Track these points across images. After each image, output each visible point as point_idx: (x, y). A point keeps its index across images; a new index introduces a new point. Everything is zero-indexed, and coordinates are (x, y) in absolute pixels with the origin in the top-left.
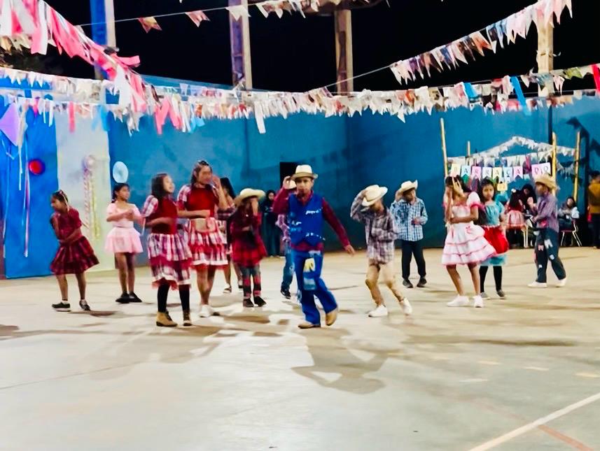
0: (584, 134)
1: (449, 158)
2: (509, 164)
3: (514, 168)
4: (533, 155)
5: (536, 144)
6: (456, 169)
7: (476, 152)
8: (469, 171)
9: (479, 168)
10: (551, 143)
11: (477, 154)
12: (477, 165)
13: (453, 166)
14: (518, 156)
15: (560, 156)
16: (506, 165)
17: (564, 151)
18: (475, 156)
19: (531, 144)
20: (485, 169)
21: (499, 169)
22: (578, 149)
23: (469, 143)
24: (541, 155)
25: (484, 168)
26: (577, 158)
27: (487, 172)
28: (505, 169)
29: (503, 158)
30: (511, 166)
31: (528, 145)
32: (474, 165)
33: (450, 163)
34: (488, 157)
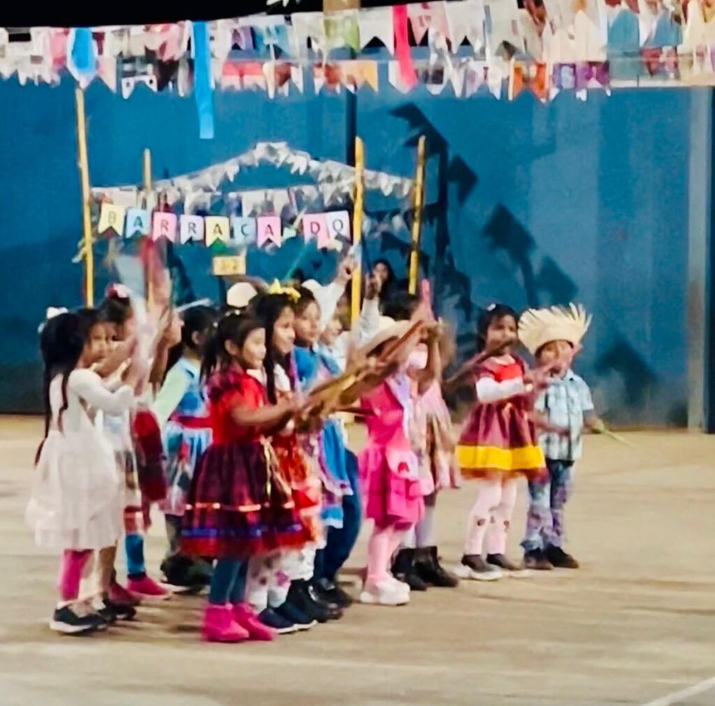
0: (437, 145)
1: (96, 190)
2: (246, 211)
3: (260, 220)
4: (308, 190)
5: (315, 165)
6: (112, 216)
7: (166, 175)
8: (146, 223)
9: (170, 217)
10: (351, 161)
11: (167, 182)
12: (167, 209)
13: (105, 208)
14: (270, 192)
15: (373, 196)
16: (239, 211)
17: (386, 183)
18: (162, 185)
19: (300, 162)
20: (188, 219)
21: (222, 221)
22: (419, 180)
23: (147, 153)
24: (328, 190)
25: (182, 217)
26: (418, 203)
27: (193, 227)
28: (237, 222)
29: (232, 195)
30: (253, 214)
31: (290, 166)
32: (157, 210)
33: (97, 203)
34: (196, 188)
